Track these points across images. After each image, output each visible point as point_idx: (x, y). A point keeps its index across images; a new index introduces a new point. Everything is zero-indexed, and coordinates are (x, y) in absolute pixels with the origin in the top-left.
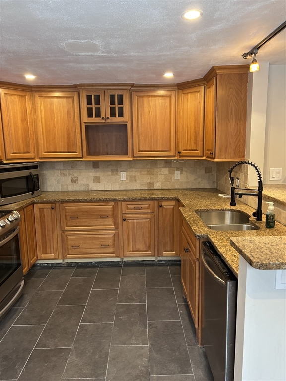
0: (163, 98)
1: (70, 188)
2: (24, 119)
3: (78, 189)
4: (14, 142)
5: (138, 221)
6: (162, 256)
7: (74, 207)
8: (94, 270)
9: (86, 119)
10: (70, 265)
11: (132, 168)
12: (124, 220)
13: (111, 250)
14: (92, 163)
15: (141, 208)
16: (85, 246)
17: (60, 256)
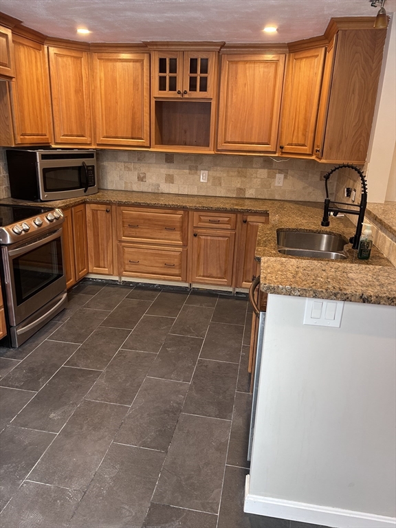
0: (266, 65)
1: (135, 188)
2: (78, 91)
3: (145, 189)
4: (65, 121)
5: (213, 238)
6: (241, 287)
7: (133, 212)
8: (154, 293)
9: (156, 92)
10: (127, 285)
11: (216, 165)
12: (195, 235)
13: (177, 272)
14: (164, 155)
15: (218, 222)
16: (146, 263)
17: (115, 272)
